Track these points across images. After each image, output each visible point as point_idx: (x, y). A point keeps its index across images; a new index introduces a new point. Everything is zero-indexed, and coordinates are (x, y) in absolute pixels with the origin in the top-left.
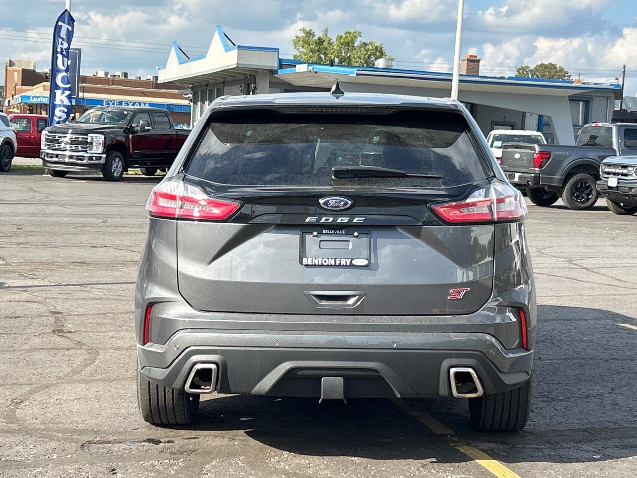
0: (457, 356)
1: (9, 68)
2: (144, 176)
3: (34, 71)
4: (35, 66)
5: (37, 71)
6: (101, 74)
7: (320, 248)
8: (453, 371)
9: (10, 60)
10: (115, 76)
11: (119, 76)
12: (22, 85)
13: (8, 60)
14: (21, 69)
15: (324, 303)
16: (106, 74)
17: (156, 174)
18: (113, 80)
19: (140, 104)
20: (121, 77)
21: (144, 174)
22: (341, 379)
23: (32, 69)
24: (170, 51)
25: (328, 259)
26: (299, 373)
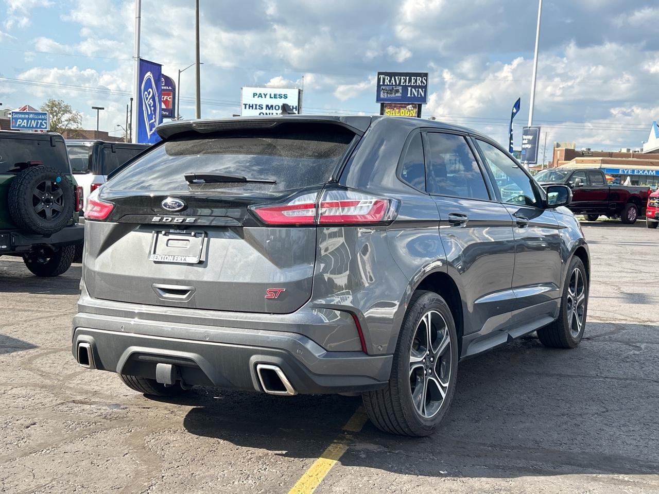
0: (263, 353)
1: (556, 149)
2: (587, 221)
3: (574, 150)
4: (575, 147)
5: (576, 150)
6: (624, 151)
7: (167, 245)
8: (259, 367)
9: (557, 143)
10: (635, 152)
11: (638, 151)
12: (565, 160)
13: (555, 143)
14: (564, 148)
15: (167, 295)
16: (629, 150)
17: (597, 220)
18: (633, 155)
19: (644, 171)
20: (640, 152)
21: (587, 220)
22: (170, 366)
23: (573, 148)
24: (651, 129)
25: (169, 256)
26: (140, 357)
